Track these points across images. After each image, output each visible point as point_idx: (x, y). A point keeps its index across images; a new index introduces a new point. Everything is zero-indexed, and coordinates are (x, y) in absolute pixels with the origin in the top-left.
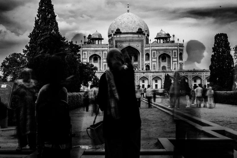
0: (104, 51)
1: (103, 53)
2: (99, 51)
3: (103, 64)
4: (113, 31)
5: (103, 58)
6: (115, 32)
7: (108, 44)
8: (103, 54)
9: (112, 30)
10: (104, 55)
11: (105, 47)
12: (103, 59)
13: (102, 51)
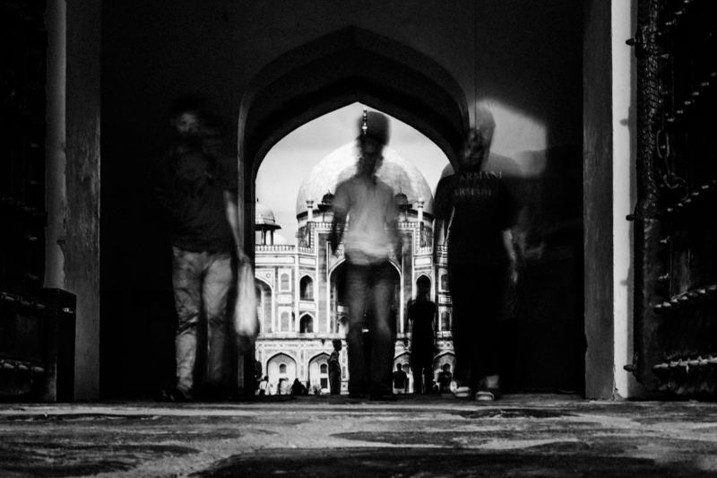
0: (282, 267)
1: (277, 273)
2: (265, 267)
3: (276, 311)
4: (312, 202)
5: (277, 289)
6: (319, 206)
7: (293, 246)
8: (277, 276)
9: (310, 199)
10: (283, 281)
11: (284, 255)
12: (276, 295)
13: (273, 267)
